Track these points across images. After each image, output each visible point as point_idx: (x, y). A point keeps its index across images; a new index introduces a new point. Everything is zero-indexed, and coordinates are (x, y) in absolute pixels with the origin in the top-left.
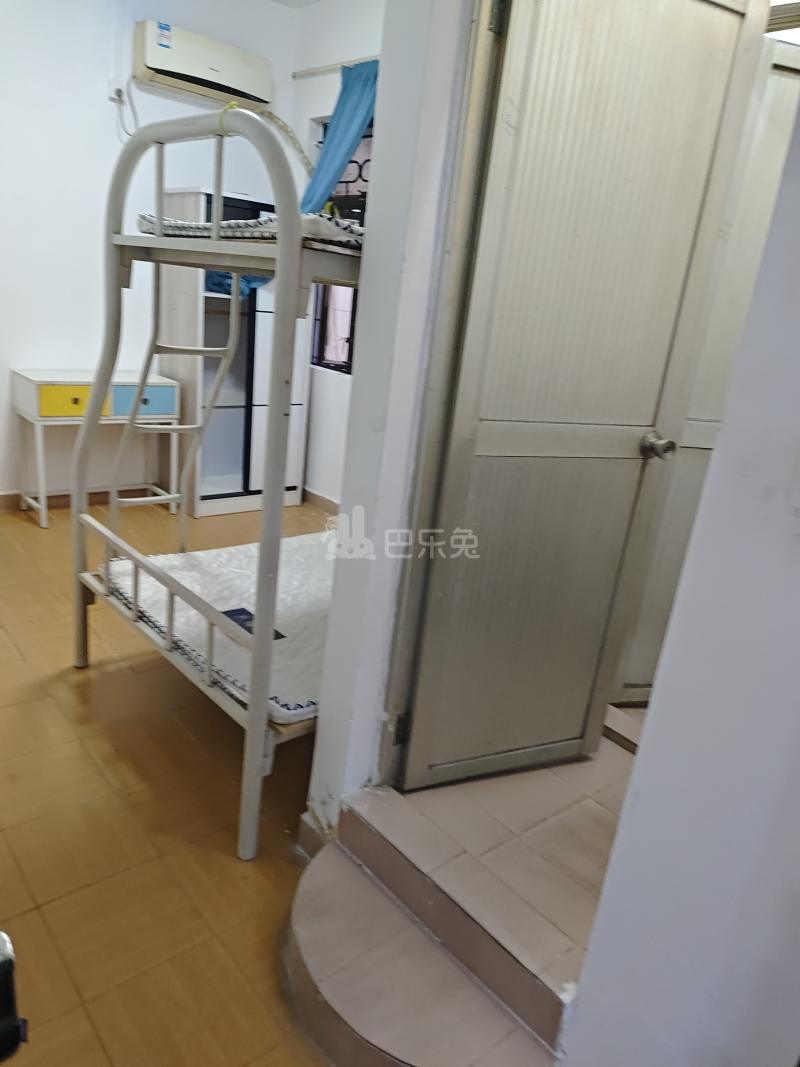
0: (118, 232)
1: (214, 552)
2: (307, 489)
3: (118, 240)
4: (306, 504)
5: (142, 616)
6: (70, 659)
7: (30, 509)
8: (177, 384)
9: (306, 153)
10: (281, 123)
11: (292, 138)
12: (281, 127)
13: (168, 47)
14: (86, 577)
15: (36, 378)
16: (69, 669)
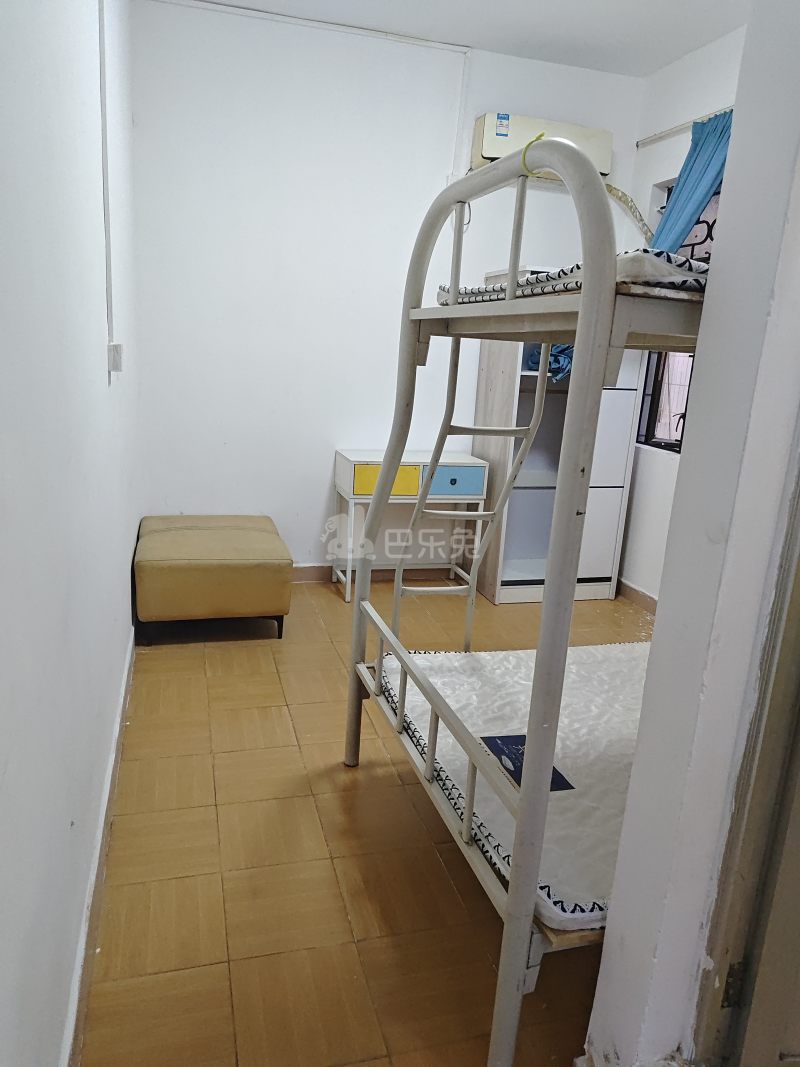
0: (417, 305)
1: (501, 654)
2: (623, 580)
3: (416, 315)
4: (620, 598)
5: (406, 728)
6: (340, 755)
7: (339, 581)
8: (486, 464)
9: (646, 221)
10: (620, 194)
11: (631, 207)
12: (620, 199)
13: (506, 135)
14: (362, 669)
15: (354, 458)
16: (338, 765)
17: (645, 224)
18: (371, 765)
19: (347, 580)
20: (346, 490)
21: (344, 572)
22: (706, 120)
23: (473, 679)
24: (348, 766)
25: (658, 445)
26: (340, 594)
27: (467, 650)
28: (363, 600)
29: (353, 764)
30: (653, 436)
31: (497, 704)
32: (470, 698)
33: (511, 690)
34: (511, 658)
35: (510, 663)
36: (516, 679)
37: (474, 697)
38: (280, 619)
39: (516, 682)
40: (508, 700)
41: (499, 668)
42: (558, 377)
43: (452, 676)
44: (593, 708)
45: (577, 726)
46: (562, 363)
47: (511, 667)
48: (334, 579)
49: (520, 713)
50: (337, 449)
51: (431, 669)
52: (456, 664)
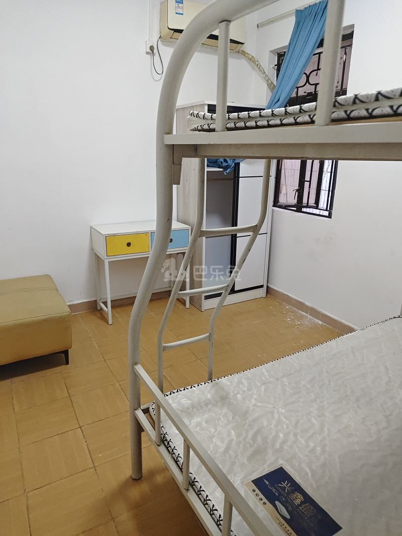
0: (170, 132)
2: (269, 285)
3: (170, 140)
4: (269, 296)
8: (190, 228)
9: (267, 73)
10: (250, 57)
11: (258, 65)
12: (250, 59)
13: (182, 14)
14: (140, 414)
15: (105, 231)
16: (127, 480)
17: (266, 76)
18: (152, 473)
19: (108, 310)
20: (102, 253)
21: (105, 303)
22: (302, 8)
23: (225, 410)
24: (135, 479)
25: (281, 207)
26: (104, 319)
27: (210, 379)
28: (136, 364)
29: (138, 477)
30: (278, 202)
31: (250, 435)
32: (229, 434)
33: (255, 415)
34: (243, 380)
35: (244, 386)
36: (253, 401)
37: (233, 432)
38: (66, 353)
39: (255, 405)
40: (256, 428)
41: (238, 393)
42: (227, 171)
43: (209, 409)
44: (313, 420)
45: (312, 445)
46: (229, 162)
47: (245, 389)
48: (99, 308)
49: (268, 441)
50: (92, 224)
51: (193, 407)
52: (209, 396)
